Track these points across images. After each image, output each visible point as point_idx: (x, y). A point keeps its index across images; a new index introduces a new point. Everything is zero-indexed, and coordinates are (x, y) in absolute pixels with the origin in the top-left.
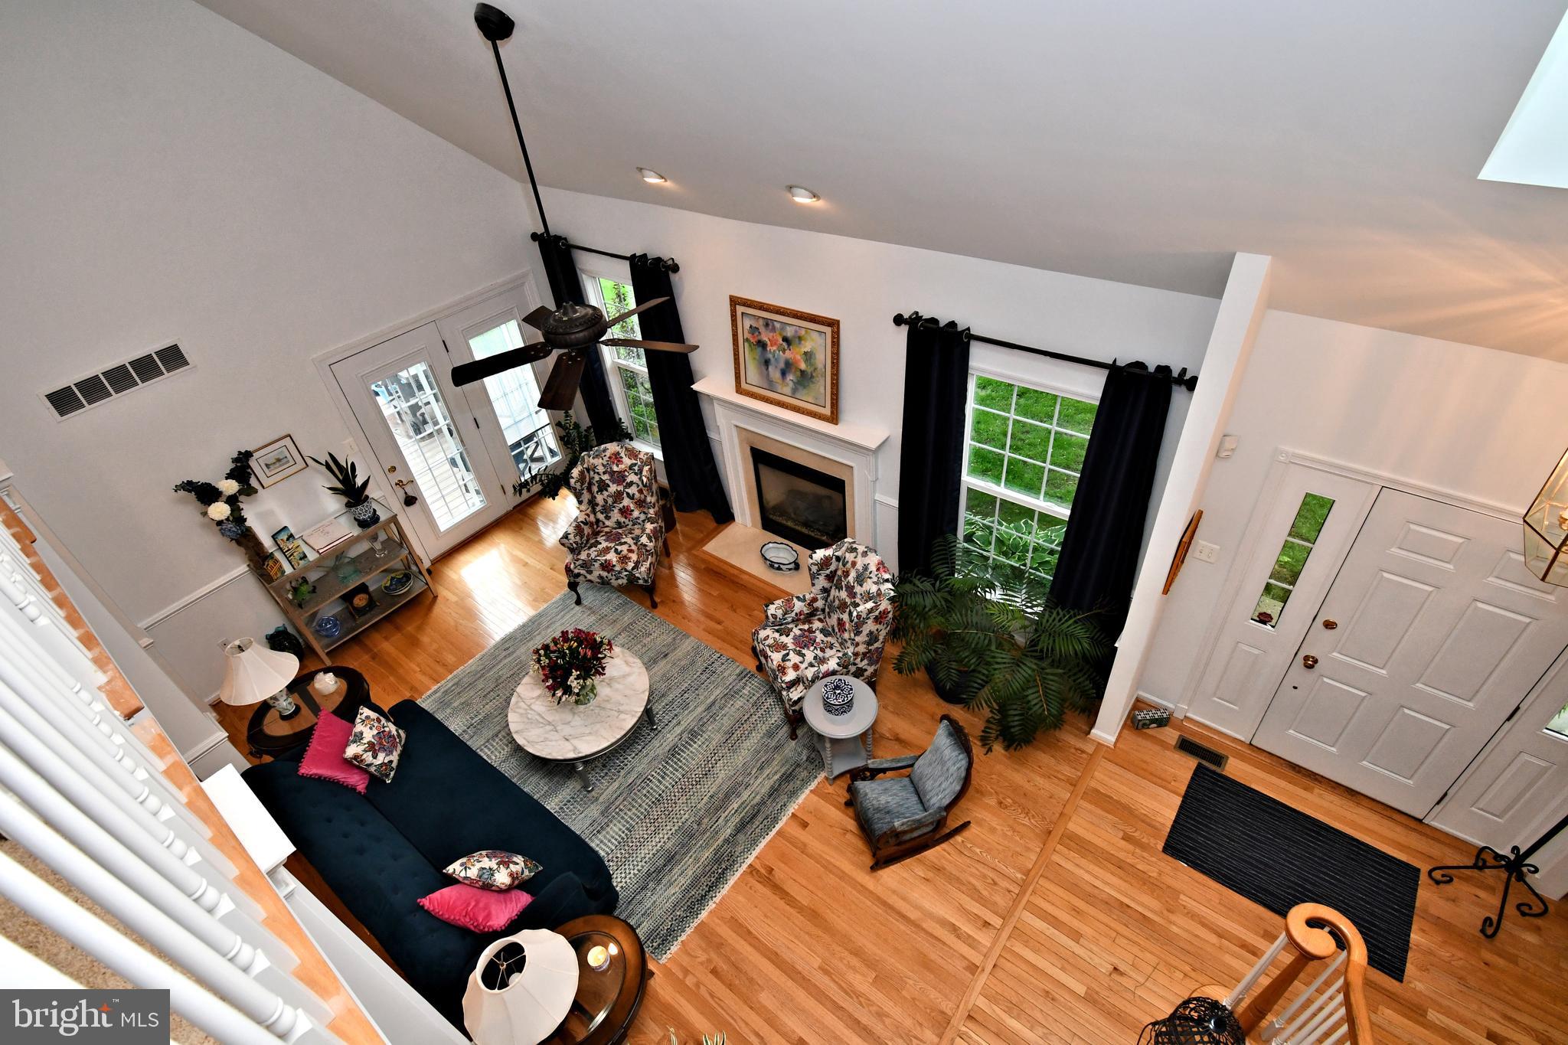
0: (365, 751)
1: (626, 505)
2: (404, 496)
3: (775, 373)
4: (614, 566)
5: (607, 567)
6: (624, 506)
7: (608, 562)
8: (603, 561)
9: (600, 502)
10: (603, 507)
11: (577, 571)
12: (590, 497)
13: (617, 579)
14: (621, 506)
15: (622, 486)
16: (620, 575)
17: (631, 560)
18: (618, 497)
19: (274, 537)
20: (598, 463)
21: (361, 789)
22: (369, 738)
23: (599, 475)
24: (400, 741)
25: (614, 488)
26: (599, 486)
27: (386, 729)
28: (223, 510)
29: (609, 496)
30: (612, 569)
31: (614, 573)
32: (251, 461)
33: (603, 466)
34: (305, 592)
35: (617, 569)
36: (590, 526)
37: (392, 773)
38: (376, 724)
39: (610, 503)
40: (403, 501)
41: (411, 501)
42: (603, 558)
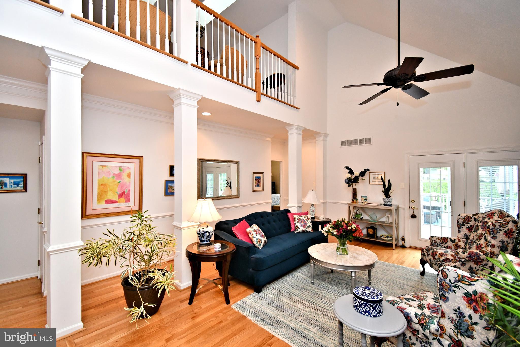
2: (412, 213)
4: (436, 255)
5: (434, 254)
6: (480, 243)
7: (436, 252)
8: (434, 251)
9: (471, 238)
10: (471, 241)
11: (424, 252)
12: (468, 233)
13: (435, 265)
14: (479, 243)
15: (485, 231)
16: (437, 262)
17: (445, 257)
18: (480, 237)
19: (362, 196)
20: (481, 216)
21: (292, 230)
22: (301, 218)
23: (478, 222)
24: (307, 228)
25: (480, 231)
26: (475, 229)
27: (307, 222)
28: (349, 175)
29: (476, 235)
30: (435, 257)
31: (435, 260)
32: (368, 172)
33: (483, 218)
34: (359, 217)
35: (437, 257)
36: (456, 245)
37: (297, 231)
38: (307, 218)
39: (475, 239)
40: (411, 215)
41: (413, 216)
42: (436, 250)
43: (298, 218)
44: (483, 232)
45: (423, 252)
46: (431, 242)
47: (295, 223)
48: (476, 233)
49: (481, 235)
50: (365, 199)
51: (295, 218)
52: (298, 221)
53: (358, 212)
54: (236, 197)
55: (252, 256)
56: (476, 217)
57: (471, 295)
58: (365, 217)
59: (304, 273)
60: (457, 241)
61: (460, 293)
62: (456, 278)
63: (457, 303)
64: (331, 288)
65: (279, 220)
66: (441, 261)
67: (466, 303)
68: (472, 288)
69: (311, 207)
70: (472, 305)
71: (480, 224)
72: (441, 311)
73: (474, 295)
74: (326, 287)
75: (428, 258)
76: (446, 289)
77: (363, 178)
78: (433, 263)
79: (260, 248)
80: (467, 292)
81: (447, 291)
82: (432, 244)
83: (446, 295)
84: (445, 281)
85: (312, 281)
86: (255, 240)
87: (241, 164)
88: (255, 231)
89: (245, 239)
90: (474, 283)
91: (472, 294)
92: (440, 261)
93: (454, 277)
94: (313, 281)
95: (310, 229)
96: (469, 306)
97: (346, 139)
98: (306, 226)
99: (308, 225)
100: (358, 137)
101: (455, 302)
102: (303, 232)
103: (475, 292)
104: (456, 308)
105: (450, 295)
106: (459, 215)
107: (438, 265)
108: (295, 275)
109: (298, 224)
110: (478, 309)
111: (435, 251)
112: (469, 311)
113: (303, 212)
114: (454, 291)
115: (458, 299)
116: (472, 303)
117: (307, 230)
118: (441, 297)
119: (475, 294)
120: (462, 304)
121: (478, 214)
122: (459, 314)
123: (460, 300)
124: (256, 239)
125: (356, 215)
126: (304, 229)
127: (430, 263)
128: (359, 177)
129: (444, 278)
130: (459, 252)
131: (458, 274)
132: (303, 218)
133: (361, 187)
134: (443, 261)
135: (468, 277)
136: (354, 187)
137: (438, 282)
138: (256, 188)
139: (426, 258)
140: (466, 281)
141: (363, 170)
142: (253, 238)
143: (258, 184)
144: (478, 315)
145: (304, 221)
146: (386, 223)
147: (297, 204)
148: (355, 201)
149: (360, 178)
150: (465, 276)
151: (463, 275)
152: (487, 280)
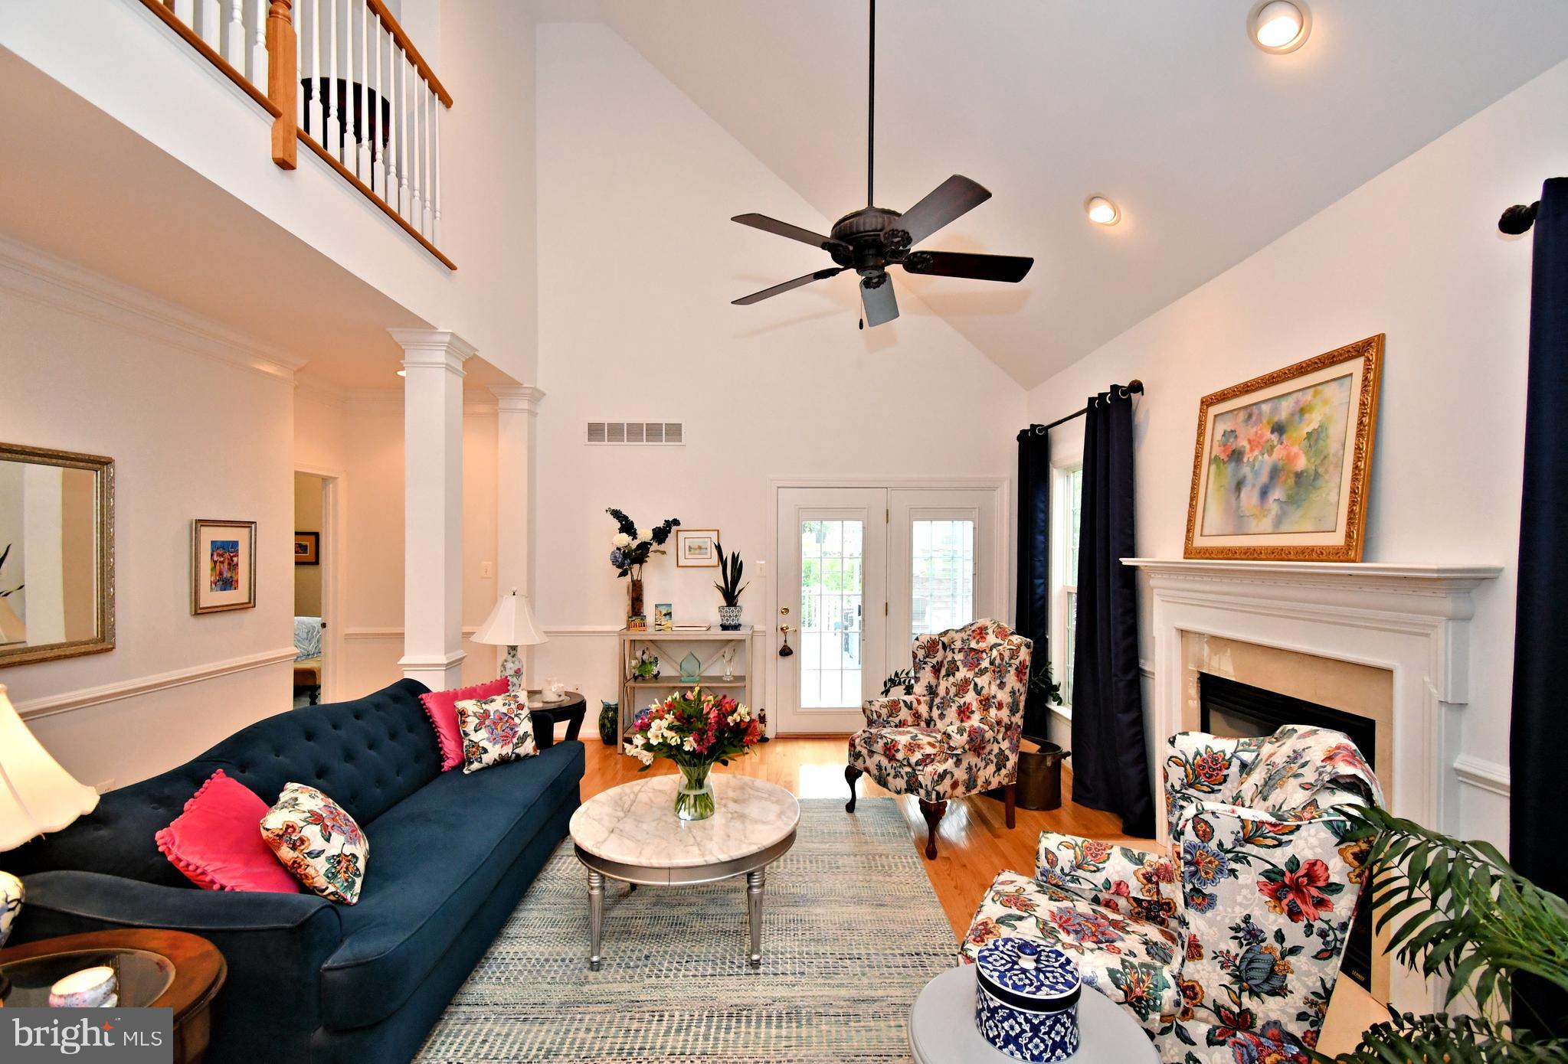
0: (475, 714)
1: (968, 701)
2: (783, 644)
3: (1249, 497)
4: (898, 750)
5: (890, 751)
6: (965, 703)
7: (894, 743)
8: (889, 741)
9: (941, 691)
10: (942, 699)
11: (859, 748)
12: (933, 682)
13: (895, 777)
14: (962, 701)
15: (973, 672)
16: (901, 770)
17: (922, 751)
18: (963, 687)
19: (657, 606)
20: (958, 637)
21: (448, 764)
22: (492, 708)
23: (954, 653)
24: (516, 746)
25: (963, 673)
26: (947, 669)
27: (517, 720)
28: (624, 539)
29: (953, 684)
30: (894, 755)
31: (895, 765)
32: (674, 528)
33: (963, 641)
34: (649, 671)
35: (900, 756)
36: (914, 715)
37: (476, 766)
38: (513, 706)
39: (951, 694)
40: (779, 649)
41: (786, 652)
42: (892, 737)
43: (477, 709)
44: (970, 675)
45: (855, 748)
46: (868, 718)
47: (466, 734)
48: (951, 679)
49: (966, 682)
50: (665, 615)
51: (463, 713)
52: (477, 721)
53: (645, 657)
54: (100, 647)
55: (329, 963)
56: (945, 639)
57: (1282, 873)
58: (666, 669)
59: (537, 932)
60: (915, 704)
61: (1249, 876)
62: (1239, 832)
63: (1241, 904)
64: (666, 952)
65: (393, 736)
66: (913, 765)
67: (1268, 899)
68: (1283, 855)
69: (509, 658)
70: (1285, 902)
71: (959, 657)
72: (1186, 941)
73: (1291, 872)
74: (647, 957)
75: (871, 763)
76: (1207, 873)
77: (662, 547)
78: (888, 775)
79: (355, 900)
80: (1271, 867)
81: (1210, 876)
82: (871, 723)
83: (1208, 890)
84: (1205, 850)
85: (592, 955)
86: (318, 870)
87: (123, 473)
88: (316, 818)
89: (255, 878)
90: (1290, 837)
91: (1285, 869)
92: (909, 765)
93: (1232, 833)
94: (599, 954)
95: (529, 747)
96: (1275, 907)
97: (606, 418)
98: (513, 737)
99: (521, 732)
100: (644, 418)
101: (1235, 903)
102: (503, 762)
103: (1293, 863)
104: (1238, 921)
105: (1221, 888)
106: (917, 639)
107: (905, 777)
108: (504, 955)
109: (481, 737)
110: (1303, 907)
111: (893, 740)
112: (1275, 921)
113: (487, 682)
114: (1233, 872)
115: (1245, 892)
116: (1285, 895)
117: (517, 751)
118: (1189, 900)
119: (1294, 868)
120: (1257, 905)
121: (948, 631)
122: (1248, 937)
123: (1249, 896)
124: (328, 859)
125: (641, 666)
126: (507, 750)
127: (877, 774)
128: (651, 544)
129: (1203, 842)
130: (951, 733)
131: (1242, 821)
132: (498, 705)
133: (655, 577)
134: (918, 763)
135: (1271, 824)
136: (635, 578)
137: (1182, 855)
138: (211, 597)
139: (865, 762)
140: (1268, 835)
141: (661, 524)
142: (309, 860)
143: (227, 574)
144: (1302, 924)
145: (505, 718)
146: (725, 679)
147: (445, 654)
148: (638, 621)
149: (655, 546)
150: (1263, 823)
151: (1256, 820)
152: (1323, 822)
